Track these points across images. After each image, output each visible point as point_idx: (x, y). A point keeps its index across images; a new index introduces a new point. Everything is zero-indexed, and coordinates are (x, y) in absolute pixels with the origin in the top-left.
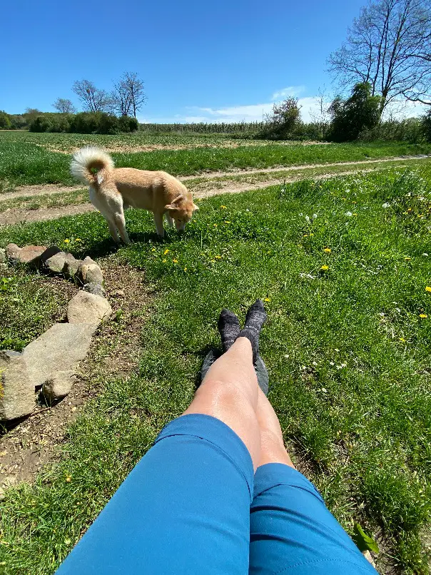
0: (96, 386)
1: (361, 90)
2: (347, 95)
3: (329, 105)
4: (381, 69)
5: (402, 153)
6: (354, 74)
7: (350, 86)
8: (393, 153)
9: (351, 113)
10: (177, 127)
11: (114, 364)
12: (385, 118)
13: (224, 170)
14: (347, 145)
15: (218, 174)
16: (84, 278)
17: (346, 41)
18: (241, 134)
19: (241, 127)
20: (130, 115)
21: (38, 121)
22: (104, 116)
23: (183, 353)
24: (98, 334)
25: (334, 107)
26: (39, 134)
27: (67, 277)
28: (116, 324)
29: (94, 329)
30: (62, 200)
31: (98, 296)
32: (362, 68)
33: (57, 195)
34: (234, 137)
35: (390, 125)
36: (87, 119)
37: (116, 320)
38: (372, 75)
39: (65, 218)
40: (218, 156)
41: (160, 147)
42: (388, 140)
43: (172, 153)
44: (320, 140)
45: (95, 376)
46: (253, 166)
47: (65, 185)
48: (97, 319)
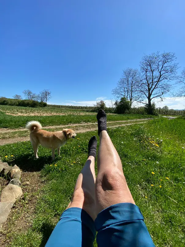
0: (9, 238)
1: (123, 100)
2: (119, 101)
3: (114, 103)
4: (128, 94)
5: (140, 118)
6: (120, 95)
7: (120, 98)
8: (137, 118)
9: (122, 105)
10: (62, 106)
11: (20, 224)
12: (132, 107)
13: (79, 123)
14: (122, 115)
15: (77, 125)
16: (12, 176)
17: (117, 87)
18: (86, 110)
19: (86, 108)
20: (44, 101)
21: (5, 101)
22: (34, 101)
23: (55, 216)
24: (14, 207)
25: (116, 103)
26: (4, 106)
27: (3, 176)
28: (24, 201)
29: (12, 205)
30: (7, 136)
31: (17, 186)
32: (123, 94)
33: (6, 133)
34: (83, 111)
35: (134, 109)
36: (26, 102)
37: (23, 199)
38: (126, 95)
39: (8, 145)
40: (77, 118)
41: (55, 114)
42: (135, 113)
43: (59, 116)
44: (113, 113)
45: (10, 232)
46: (90, 122)
47: (11, 129)
48: (14, 199)
